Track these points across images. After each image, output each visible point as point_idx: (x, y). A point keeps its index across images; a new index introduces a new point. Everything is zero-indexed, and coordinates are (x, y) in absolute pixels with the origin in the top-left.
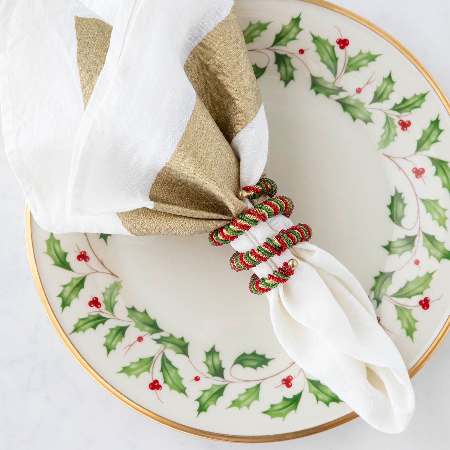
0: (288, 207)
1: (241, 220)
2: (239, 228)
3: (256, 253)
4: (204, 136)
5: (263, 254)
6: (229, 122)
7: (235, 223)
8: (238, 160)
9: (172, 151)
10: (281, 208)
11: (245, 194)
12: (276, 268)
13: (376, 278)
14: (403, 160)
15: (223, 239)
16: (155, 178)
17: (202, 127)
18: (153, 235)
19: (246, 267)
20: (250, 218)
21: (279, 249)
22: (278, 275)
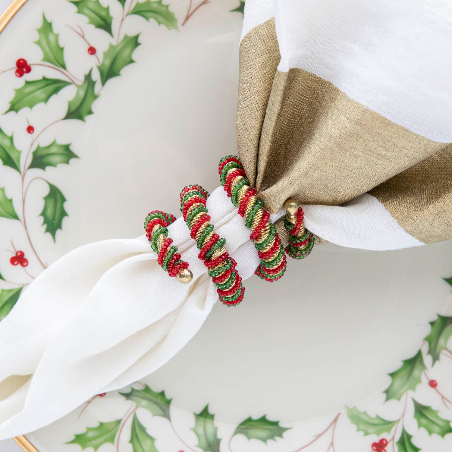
0: (270, 274)
1: (254, 202)
2: (242, 199)
3: (205, 222)
4: (384, 153)
5: (202, 232)
6: (401, 194)
7: (249, 193)
8: (344, 204)
9: (363, 102)
10: (269, 263)
11: (293, 211)
12: (181, 251)
13: (162, 394)
14: (330, 442)
15: (228, 175)
16: (323, 78)
17: (397, 150)
18: (240, 71)
19: (185, 207)
20: (256, 217)
21: (207, 257)
22: (169, 253)
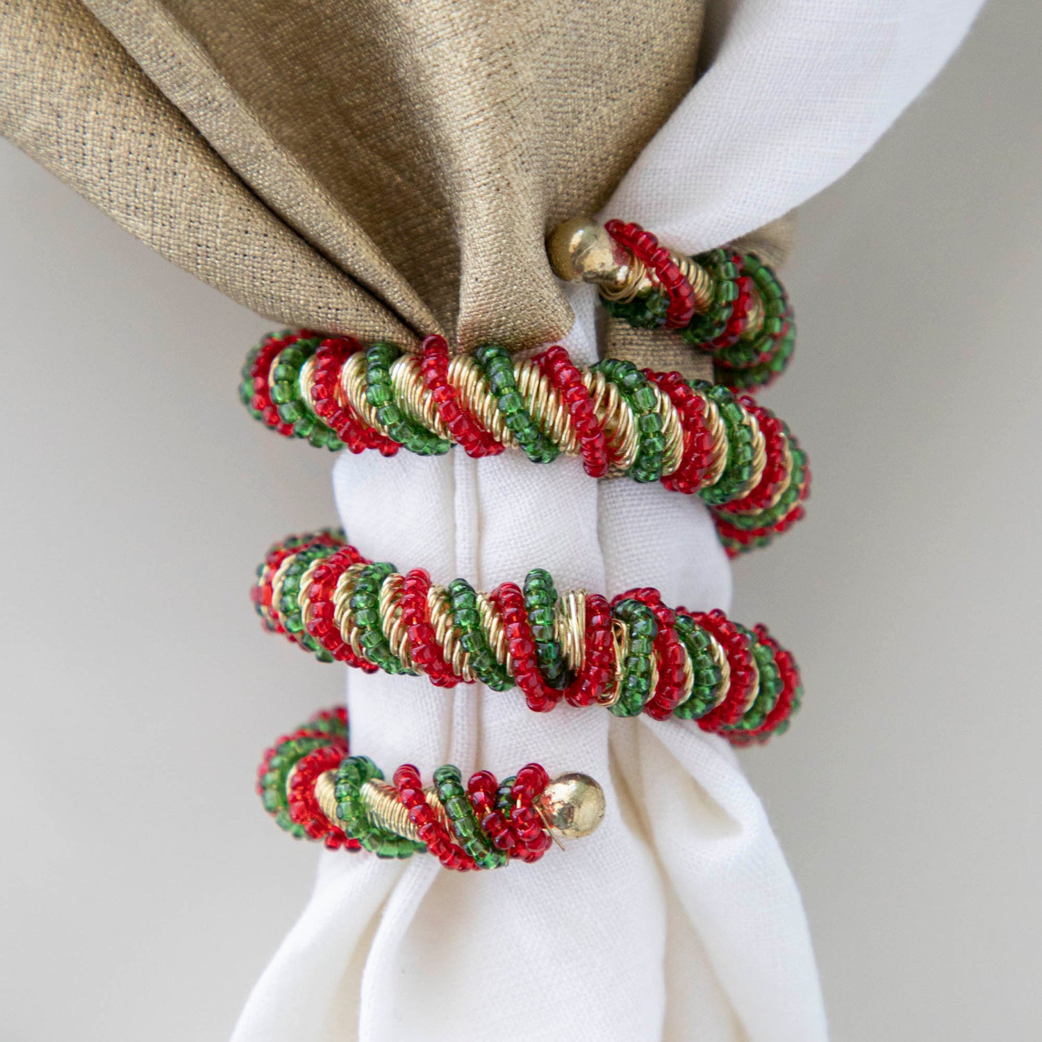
0: (769, 498)
1: (474, 373)
2: (433, 412)
3: (425, 601)
5: (455, 639)
7: (430, 367)
10: (732, 472)
11: (602, 257)
12: (472, 760)
15: (311, 403)
19: (321, 636)
20: (532, 400)
21: (559, 677)
22: (450, 806)
